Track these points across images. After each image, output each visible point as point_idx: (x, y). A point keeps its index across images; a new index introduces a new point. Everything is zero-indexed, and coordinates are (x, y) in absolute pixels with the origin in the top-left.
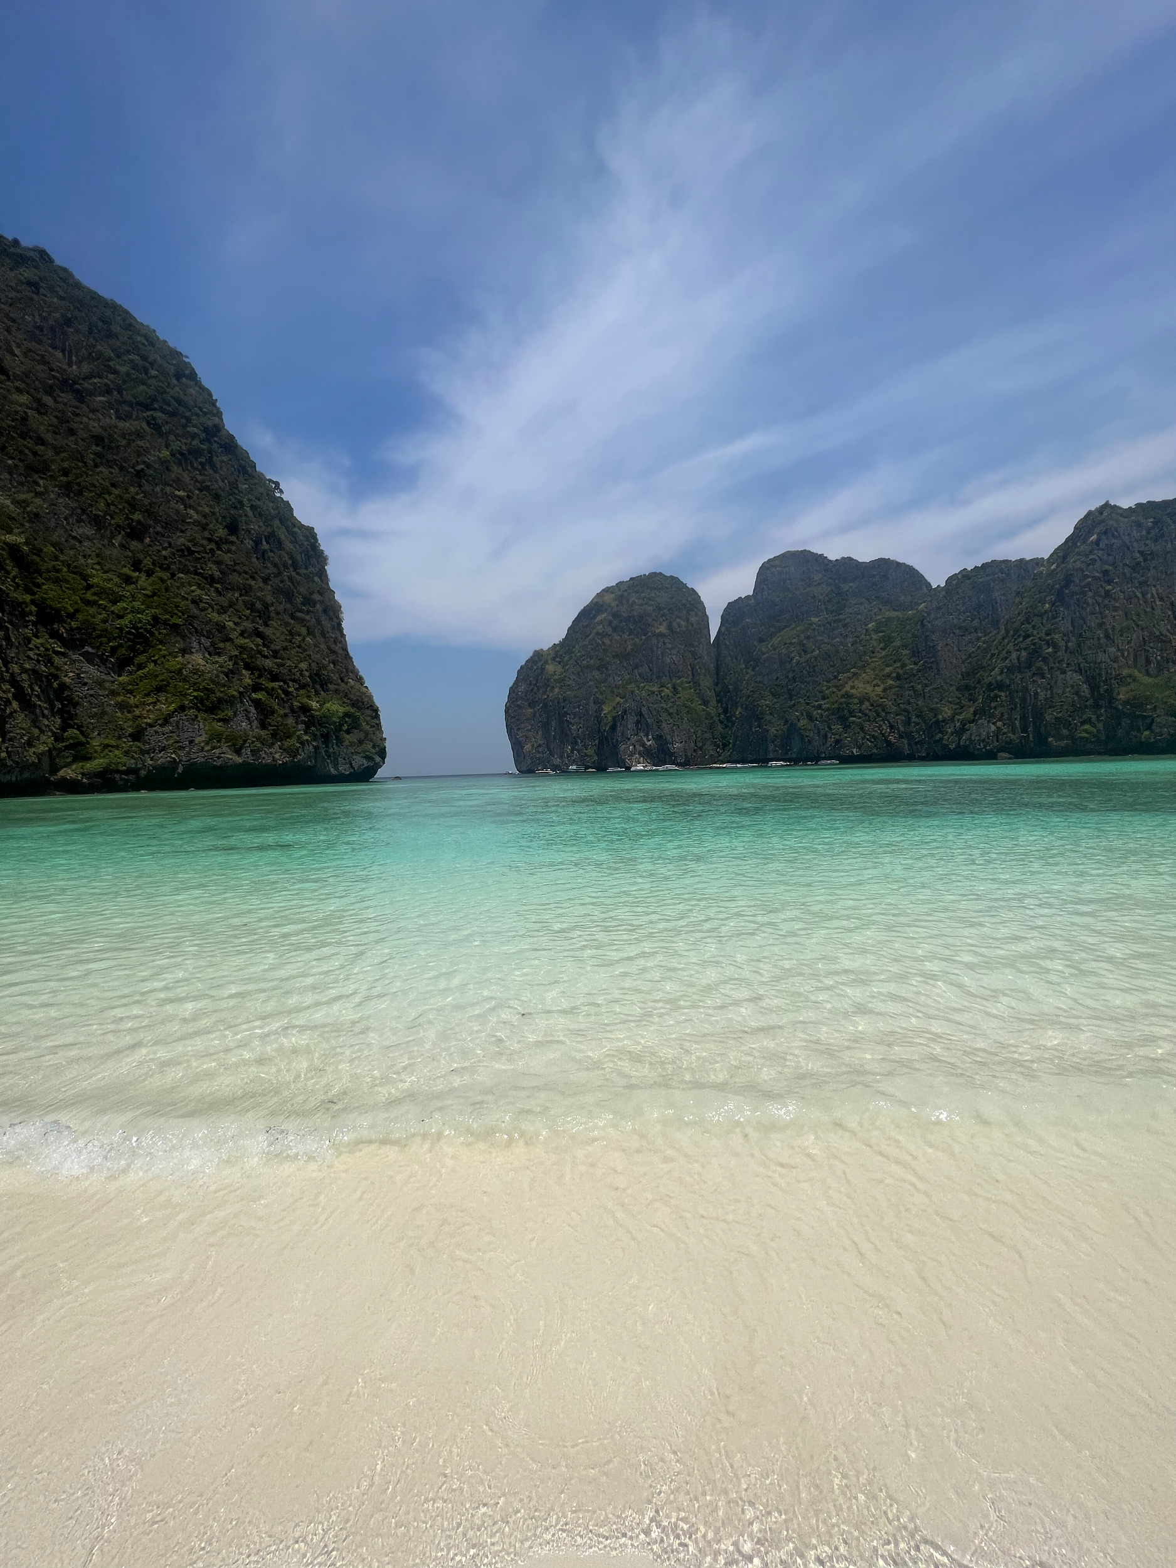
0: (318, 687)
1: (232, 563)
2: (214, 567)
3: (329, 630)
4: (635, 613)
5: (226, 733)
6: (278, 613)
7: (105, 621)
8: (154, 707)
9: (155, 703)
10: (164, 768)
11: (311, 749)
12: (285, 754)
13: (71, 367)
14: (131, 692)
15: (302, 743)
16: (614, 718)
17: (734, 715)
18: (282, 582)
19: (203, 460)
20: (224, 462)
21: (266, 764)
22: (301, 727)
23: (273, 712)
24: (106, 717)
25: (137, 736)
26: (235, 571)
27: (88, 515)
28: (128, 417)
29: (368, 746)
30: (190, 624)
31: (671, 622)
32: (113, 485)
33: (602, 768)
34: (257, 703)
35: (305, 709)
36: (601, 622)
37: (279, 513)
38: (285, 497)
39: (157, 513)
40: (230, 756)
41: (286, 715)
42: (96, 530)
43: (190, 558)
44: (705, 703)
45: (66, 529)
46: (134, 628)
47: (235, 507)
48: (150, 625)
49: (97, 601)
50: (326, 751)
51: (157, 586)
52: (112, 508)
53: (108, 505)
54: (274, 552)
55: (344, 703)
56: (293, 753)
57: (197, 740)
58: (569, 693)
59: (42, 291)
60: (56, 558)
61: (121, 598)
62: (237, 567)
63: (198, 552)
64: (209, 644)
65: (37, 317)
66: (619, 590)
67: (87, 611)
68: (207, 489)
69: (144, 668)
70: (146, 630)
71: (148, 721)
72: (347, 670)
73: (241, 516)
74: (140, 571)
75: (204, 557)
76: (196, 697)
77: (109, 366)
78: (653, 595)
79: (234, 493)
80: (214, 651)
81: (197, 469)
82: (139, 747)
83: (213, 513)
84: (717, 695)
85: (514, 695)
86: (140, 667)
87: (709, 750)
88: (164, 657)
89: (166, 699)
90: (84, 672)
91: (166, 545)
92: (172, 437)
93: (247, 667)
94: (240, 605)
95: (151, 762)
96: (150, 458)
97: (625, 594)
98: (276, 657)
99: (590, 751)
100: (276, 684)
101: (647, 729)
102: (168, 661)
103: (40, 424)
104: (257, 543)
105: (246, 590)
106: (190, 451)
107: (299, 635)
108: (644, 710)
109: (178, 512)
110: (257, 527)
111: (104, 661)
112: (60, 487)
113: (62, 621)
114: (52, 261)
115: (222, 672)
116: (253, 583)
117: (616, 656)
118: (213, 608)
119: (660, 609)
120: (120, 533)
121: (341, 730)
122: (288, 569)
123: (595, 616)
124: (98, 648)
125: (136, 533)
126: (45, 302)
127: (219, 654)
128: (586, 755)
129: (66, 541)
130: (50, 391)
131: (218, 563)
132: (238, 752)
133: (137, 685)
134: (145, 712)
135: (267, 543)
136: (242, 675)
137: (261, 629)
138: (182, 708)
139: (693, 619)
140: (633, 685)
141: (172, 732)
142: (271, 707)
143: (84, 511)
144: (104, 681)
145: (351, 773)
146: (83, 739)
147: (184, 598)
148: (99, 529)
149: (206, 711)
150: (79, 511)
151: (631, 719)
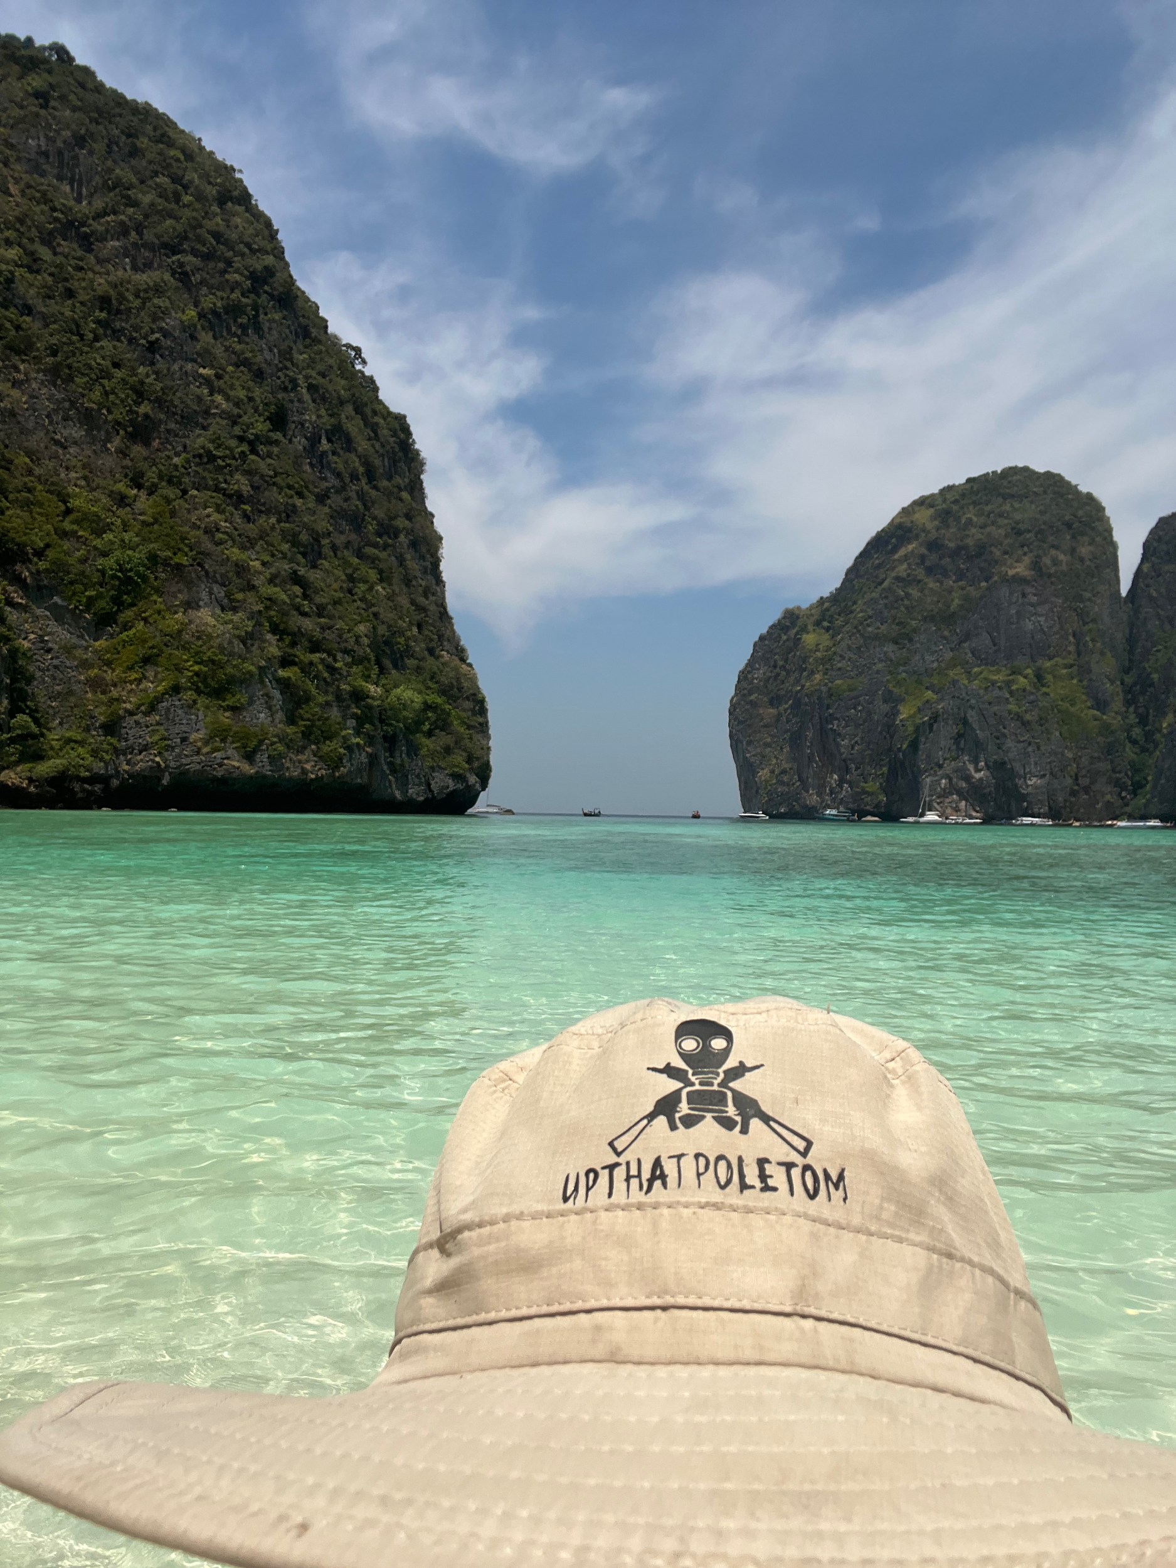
0: (387, 663)
1: (271, 473)
2: (243, 480)
3: (419, 574)
4: (970, 542)
5: (234, 729)
6: (334, 548)
7: (83, 561)
8: (138, 685)
9: (139, 681)
10: (145, 777)
11: (364, 759)
12: (321, 765)
13: (80, 202)
14: (108, 663)
15: (349, 748)
16: (917, 729)
17: (1159, 730)
18: (346, 500)
19: (243, 320)
20: (274, 321)
21: (291, 779)
22: (351, 723)
23: (308, 699)
24: (73, 699)
25: (111, 728)
26: (274, 484)
27: (77, 409)
28: (148, 265)
29: (459, 758)
30: (199, 564)
31: (1038, 556)
32: (116, 365)
33: (890, 816)
34: (285, 685)
35: (358, 696)
36: (906, 557)
37: (353, 395)
38: (368, 371)
39: (172, 401)
40: (237, 763)
41: (328, 704)
42: (86, 430)
43: (210, 467)
44: (1101, 705)
45: (48, 431)
46: (120, 570)
47: (285, 389)
48: (144, 565)
49: (76, 532)
50: (391, 765)
51: (159, 509)
52: (111, 397)
53: (106, 393)
54: (339, 456)
55: (428, 688)
56: (337, 763)
57: (193, 737)
58: (839, 682)
59: (52, 103)
60: (30, 472)
61: (108, 527)
62: (278, 479)
63: (223, 458)
64: (223, 594)
65: (42, 138)
66: (944, 501)
67: (60, 546)
68: (246, 363)
69: (131, 628)
70: (138, 574)
71: (128, 706)
72: (440, 637)
73: (292, 401)
74: (139, 487)
75: (229, 465)
76: (197, 674)
77: (128, 197)
78: (1007, 507)
79: (287, 368)
80: (230, 605)
81: (235, 335)
82: (110, 744)
83: (251, 399)
84: (1128, 690)
85: (745, 684)
86: (126, 627)
87: (1103, 795)
88: (159, 612)
89: (155, 676)
90: (49, 634)
91: (180, 448)
92: (204, 290)
93: (274, 629)
94: (275, 537)
95: (127, 768)
96: (170, 323)
97: (955, 508)
98: (320, 615)
99: (872, 786)
100: (316, 657)
101: (976, 749)
102: (164, 618)
103: (29, 288)
104: (314, 440)
105: (289, 513)
106: (227, 310)
107: (366, 582)
108: (972, 717)
109: (200, 399)
110: (314, 418)
111: (76, 615)
112: (45, 371)
113: (26, 560)
114: (71, 59)
115: (239, 637)
116: (299, 502)
117: (931, 618)
118: (234, 541)
119: (1019, 533)
120: (118, 433)
121: (418, 731)
122: (358, 480)
123: (895, 549)
124: (70, 599)
125: (141, 432)
126: (54, 118)
127: (235, 610)
128: (864, 792)
129: (46, 447)
130: (48, 240)
131: (249, 473)
132: (249, 757)
133: (119, 653)
134: (124, 693)
135: (329, 441)
136: (265, 641)
137: (302, 571)
138: (176, 689)
139: (1084, 551)
140: (959, 670)
141: (158, 724)
142: (305, 691)
143: (73, 404)
144: (75, 647)
145: (426, 800)
146: (35, 729)
147: (195, 526)
148: (89, 432)
149: (209, 695)
150: (67, 405)
151: (945, 734)
